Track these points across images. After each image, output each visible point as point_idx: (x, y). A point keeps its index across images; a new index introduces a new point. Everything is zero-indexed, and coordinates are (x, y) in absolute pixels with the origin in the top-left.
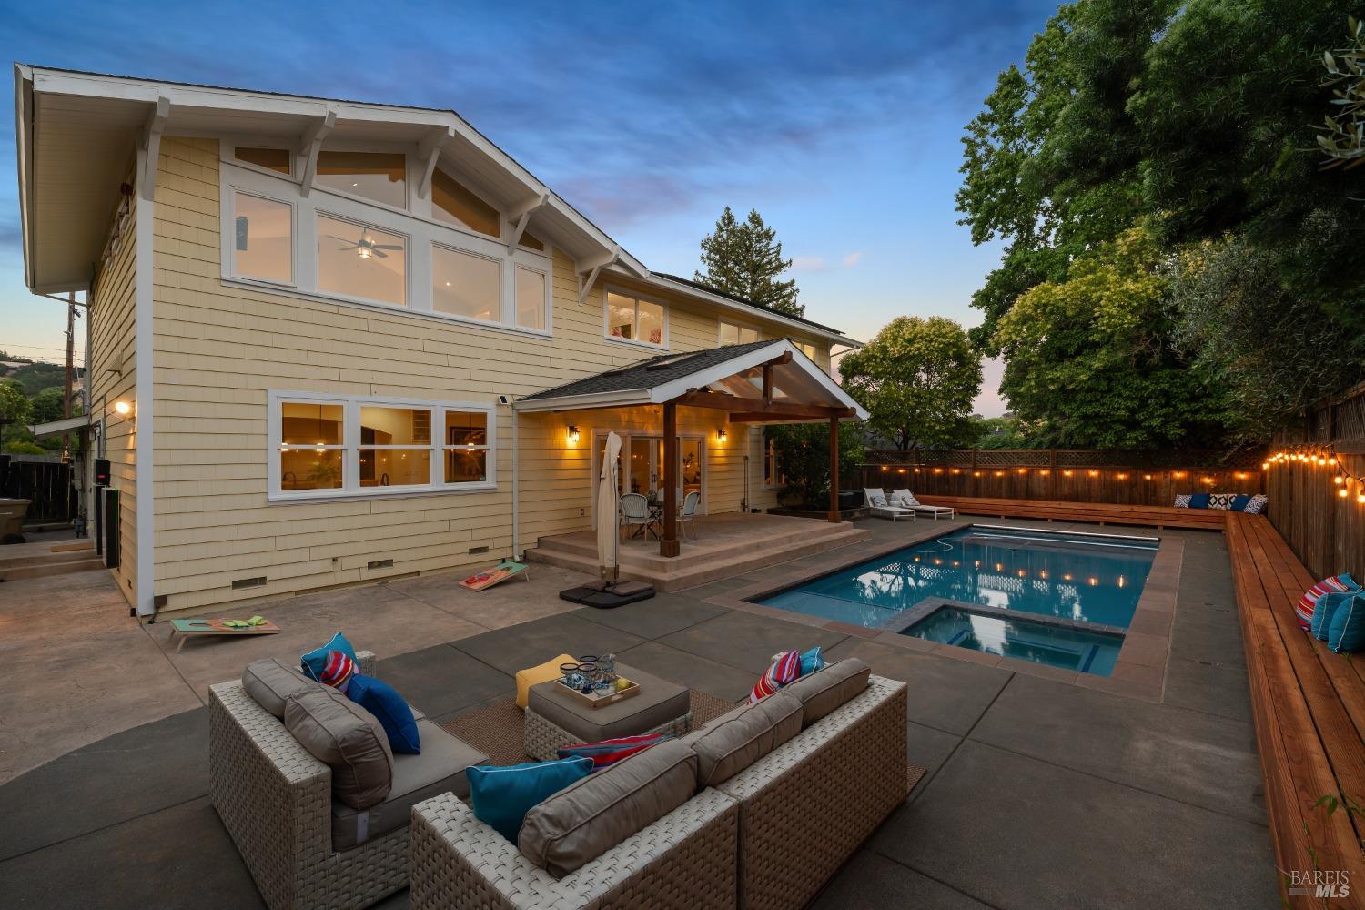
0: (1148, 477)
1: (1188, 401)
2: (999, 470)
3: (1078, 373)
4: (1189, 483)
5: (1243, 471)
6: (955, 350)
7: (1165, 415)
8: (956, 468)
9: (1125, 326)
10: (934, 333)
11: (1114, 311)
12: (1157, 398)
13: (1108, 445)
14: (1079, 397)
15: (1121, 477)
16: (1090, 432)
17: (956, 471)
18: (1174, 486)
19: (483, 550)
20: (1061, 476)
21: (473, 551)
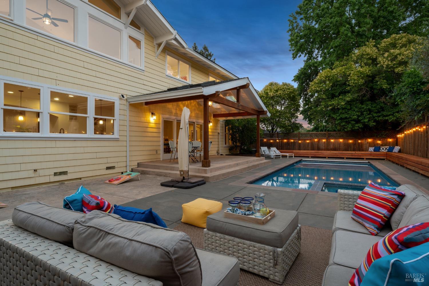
0: (360, 141)
1: (376, 113)
2: (308, 140)
3: (341, 102)
4: (373, 143)
5: (390, 138)
6: (293, 94)
7: (369, 118)
8: (292, 139)
9: (360, 83)
10: (285, 88)
11: (356, 78)
12: (367, 111)
13: (349, 129)
14: (340, 111)
15: (351, 141)
16: (343, 124)
17: (292, 141)
18: (368, 144)
19: (113, 168)
20: (330, 142)
21: (108, 168)
